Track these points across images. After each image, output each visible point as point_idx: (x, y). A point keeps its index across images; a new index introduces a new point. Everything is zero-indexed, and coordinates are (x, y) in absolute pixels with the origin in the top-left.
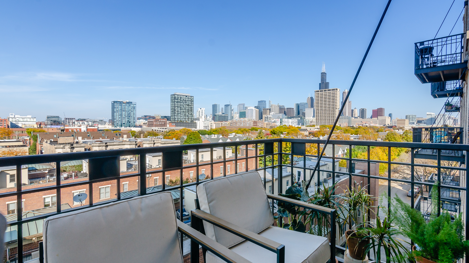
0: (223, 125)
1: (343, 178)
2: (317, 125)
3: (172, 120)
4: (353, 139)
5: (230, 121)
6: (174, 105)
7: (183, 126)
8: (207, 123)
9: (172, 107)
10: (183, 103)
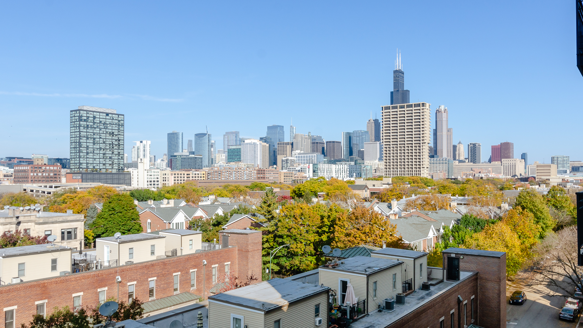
0: (191, 178)
1: (436, 291)
2: (388, 176)
3: (73, 167)
4: (456, 205)
5: (206, 169)
6: (78, 133)
7: (100, 180)
8: (156, 174)
9: (73, 139)
10: (100, 128)
